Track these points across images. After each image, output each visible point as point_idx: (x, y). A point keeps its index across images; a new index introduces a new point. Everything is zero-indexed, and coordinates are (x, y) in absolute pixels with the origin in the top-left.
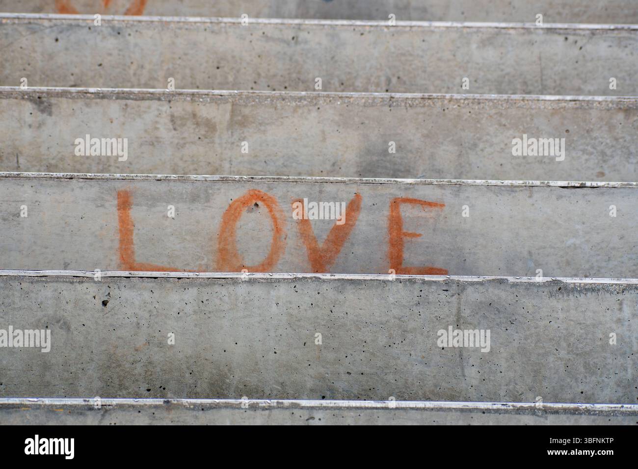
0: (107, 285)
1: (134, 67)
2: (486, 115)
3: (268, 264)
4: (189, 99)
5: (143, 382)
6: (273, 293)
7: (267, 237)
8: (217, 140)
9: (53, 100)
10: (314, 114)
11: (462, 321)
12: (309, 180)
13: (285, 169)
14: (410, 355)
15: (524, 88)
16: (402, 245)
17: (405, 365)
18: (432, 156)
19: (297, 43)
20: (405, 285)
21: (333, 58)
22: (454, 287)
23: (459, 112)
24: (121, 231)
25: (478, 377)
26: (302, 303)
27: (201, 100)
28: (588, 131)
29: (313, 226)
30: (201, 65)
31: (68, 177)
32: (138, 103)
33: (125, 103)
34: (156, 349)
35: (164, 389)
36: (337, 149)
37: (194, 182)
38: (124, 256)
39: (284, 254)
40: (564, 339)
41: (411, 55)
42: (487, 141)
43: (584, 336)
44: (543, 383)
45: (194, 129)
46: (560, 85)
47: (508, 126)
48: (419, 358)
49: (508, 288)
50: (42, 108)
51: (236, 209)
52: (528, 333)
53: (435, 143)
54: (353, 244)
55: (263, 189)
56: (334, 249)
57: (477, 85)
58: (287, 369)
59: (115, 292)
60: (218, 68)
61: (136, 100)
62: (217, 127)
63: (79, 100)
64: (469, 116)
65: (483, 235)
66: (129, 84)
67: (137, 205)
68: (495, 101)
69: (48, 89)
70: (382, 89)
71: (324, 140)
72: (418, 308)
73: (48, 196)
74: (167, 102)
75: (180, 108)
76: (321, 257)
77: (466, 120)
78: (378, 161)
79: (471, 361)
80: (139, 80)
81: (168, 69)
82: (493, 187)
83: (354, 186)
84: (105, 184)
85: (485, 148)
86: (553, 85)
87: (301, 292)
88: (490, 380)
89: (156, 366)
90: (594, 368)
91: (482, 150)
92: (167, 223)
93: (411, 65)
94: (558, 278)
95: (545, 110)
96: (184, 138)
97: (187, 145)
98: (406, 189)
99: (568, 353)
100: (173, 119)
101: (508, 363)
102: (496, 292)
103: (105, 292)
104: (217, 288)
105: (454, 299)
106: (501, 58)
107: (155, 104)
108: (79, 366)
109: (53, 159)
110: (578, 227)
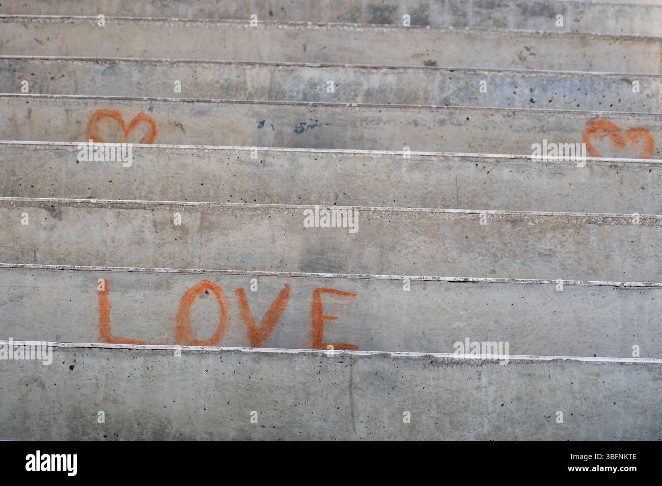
0: (74, 353)
1: (136, 183)
2: (402, 224)
3: (216, 339)
4: (168, 208)
5: (101, 430)
6: (203, 362)
7: (215, 317)
8: (190, 241)
9: (63, 209)
10: (266, 221)
11: (353, 386)
12: (249, 273)
13: (243, 264)
14: (312, 413)
15: (443, 203)
16: (322, 325)
17: (308, 421)
18: (359, 256)
19: (264, 165)
20: (309, 357)
21: (293, 177)
22: (348, 359)
23: (381, 221)
24: (100, 311)
25: (366, 431)
26: (227, 371)
27: (177, 209)
28: (483, 238)
29: (252, 310)
30: (189, 182)
31: (61, 268)
32: (128, 211)
33: (118, 211)
34: (111, 404)
35: (117, 436)
36: (284, 249)
37: (157, 274)
38: (103, 331)
39: (228, 331)
40: (435, 402)
41: (354, 176)
42: (403, 244)
43: (450, 399)
44: (418, 436)
45: (172, 232)
46: (472, 201)
47: (420, 232)
48: (320, 416)
49: (390, 361)
50: (54, 214)
51: (191, 295)
52: (406, 396)
53: (361, 245)
54: (283, 324)
55: (212, 280)
56: (268, 328)
57: (406, 200)
58: (214, 423)
59: (79, 359)
60: (202, 185)
61: (127, 209)
62: (190, 231)
63: (83, 209)
64: (389, 225)
65: (387, 318)
66: (133, 197)
67: (113, 291)
68: (410, 213)
69: (59, 200)
70: (331, 202)
71: (274, 242)
72: (319, 376)
73: (45, 284)
74: (151, 211)
75: (160, 215)
76: (257, 334)
77: (386, 227)
78: (316, 259)
79: (361, 418)
80: (140, 193)
81: (163, 185)
82: (395, 280)
83: (285, 278)
84: (89, 274)
85: (402, 250)
86: (467, 201)
87: (226, 362)
88: (375, 433)
89: (111, 418)
90: (458, 425)
91: (399, 252)
92: (136, 306)
93: (354, 184)
94: (431, 354)
95: (449, 220)
96: (164, 239)
97: (166, 245)
98: (326, 281)
99: (438, 413)
100: (155, 223)
101: (389, 420)
102: (381, 364)
103: (72, 359)
104: (159, 358)
105: (348, 369)
106: (426, 179)
107: (141, 212)
108: (52, 416)
109: (62, 254)
110: (461, 313)
